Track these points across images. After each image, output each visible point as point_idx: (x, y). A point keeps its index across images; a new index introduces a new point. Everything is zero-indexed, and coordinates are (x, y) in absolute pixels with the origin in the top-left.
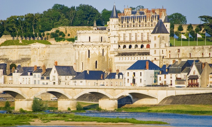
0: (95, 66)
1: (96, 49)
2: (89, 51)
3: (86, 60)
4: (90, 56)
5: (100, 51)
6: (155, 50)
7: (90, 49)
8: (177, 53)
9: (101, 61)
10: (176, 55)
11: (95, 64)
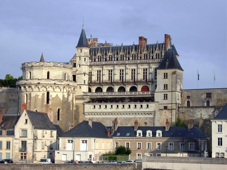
0: (57, 117)
1: (59, 90)
2: (48, 93)
3: (42, 106)
4: (50, 101)
5: (64, 94)
6: (165, 93)
7: (50, 89)
8: (206, 99)
9: (65, 110)
10: (204, 102)
11: (57, 114)
